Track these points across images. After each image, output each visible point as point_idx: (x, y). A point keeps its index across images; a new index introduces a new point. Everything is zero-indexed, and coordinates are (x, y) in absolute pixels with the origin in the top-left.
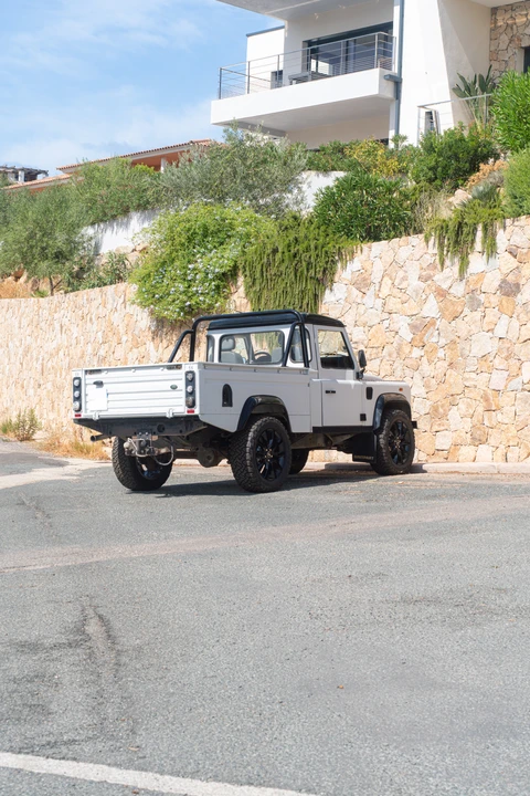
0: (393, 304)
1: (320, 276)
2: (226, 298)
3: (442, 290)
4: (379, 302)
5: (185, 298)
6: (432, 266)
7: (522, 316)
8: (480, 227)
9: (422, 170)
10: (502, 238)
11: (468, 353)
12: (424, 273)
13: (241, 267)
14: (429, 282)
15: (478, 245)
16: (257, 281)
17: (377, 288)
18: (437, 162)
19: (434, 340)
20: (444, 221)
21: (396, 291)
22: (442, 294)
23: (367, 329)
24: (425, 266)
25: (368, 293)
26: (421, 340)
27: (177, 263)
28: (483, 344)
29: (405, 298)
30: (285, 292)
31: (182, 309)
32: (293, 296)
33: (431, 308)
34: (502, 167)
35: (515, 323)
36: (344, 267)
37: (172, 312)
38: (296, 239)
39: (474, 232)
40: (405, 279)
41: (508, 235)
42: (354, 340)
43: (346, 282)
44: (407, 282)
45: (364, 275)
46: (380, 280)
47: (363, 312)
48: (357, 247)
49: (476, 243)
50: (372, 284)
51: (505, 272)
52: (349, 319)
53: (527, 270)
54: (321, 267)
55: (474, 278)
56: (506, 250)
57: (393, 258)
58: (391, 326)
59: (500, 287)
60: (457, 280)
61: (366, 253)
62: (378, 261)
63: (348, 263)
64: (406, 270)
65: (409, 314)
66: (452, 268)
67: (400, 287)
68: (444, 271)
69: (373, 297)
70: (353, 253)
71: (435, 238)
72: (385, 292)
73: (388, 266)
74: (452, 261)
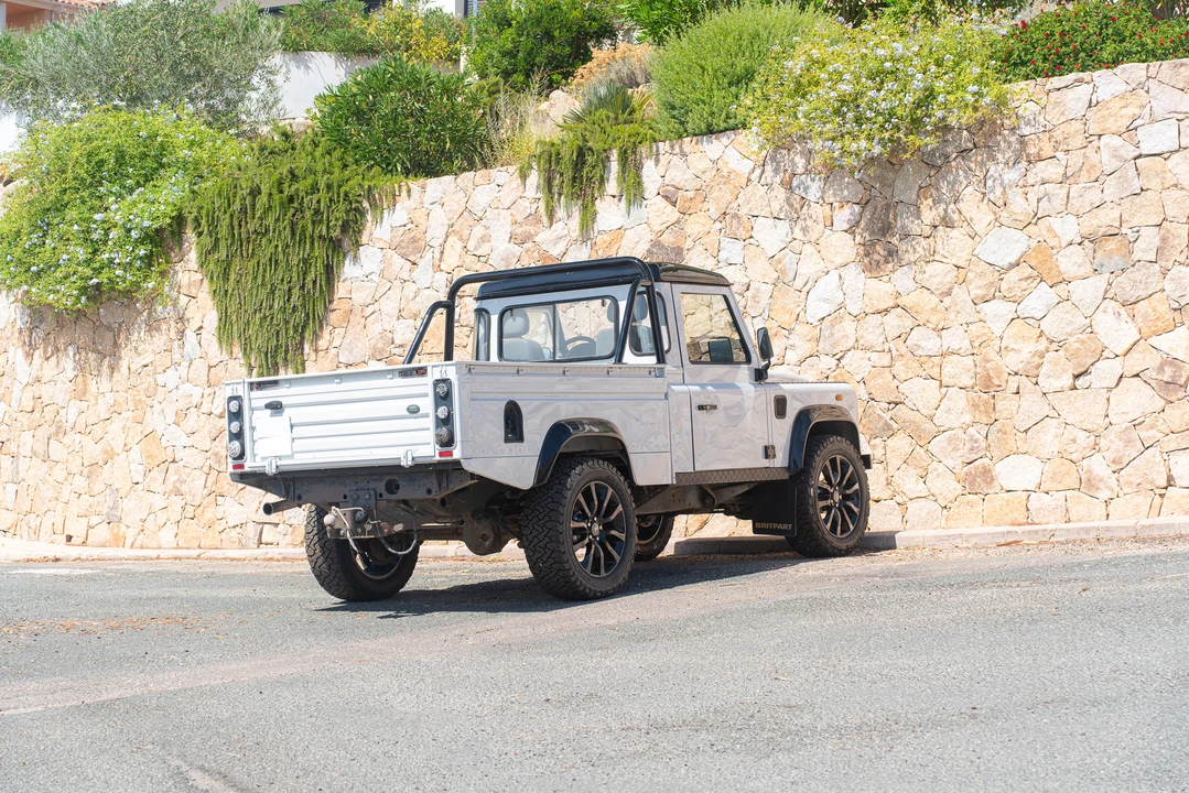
1: (336, 233)
2: (163, 274)
3: (551, 257)
4: (442, 279)
5: (88, 272)
6: (532, 217)
8: (615, 155)
9: (491, 56)
10: (651, 174)
12: (519, 230)
13: (190, 218)
14: (529, 245)
15: (612, 186)
16: (222, 244)
17: (437, 255)
18: (516, 44)
20: (553, 145)
21: (470, 260)
24: (519, 218)
25: (421, 263)
27: (72, 214)
30: (274, 262)
31: (83, 290)
32: (289, 268)
34: (630, 52)
36: (378, 220)
37: (65, 296)
38: (291, 172)
39: (605, 162)
40: (485, 239)
41: (661, 169)
42: (397, 342)
43: (381, 245)
44: (488, 244)
45: (413, 234)
46: (441, 241)
47: (412, 295)
48: (400, 186)
49: (608, 180)
50: (428, 247)
51: (657, 228)
52: (389, 306)
53: (694, 226)
54: (337, 220)
55: (605, 238)
56: (658, 194)
57: (464, 205)
58: (464, 319)
59: (650, 253)
60: (577, 241)
61: (417, 197)
62: (437, 210)
63: (386, 212)
64: (487, 224)
66: (568, 222)
67: (477, 253)
68: (554, 226)
69: (431, 270)
70: (394, 196)
71: (540, 172)
72: (451, 261)
73: (456, 217)
74: (567, 211)
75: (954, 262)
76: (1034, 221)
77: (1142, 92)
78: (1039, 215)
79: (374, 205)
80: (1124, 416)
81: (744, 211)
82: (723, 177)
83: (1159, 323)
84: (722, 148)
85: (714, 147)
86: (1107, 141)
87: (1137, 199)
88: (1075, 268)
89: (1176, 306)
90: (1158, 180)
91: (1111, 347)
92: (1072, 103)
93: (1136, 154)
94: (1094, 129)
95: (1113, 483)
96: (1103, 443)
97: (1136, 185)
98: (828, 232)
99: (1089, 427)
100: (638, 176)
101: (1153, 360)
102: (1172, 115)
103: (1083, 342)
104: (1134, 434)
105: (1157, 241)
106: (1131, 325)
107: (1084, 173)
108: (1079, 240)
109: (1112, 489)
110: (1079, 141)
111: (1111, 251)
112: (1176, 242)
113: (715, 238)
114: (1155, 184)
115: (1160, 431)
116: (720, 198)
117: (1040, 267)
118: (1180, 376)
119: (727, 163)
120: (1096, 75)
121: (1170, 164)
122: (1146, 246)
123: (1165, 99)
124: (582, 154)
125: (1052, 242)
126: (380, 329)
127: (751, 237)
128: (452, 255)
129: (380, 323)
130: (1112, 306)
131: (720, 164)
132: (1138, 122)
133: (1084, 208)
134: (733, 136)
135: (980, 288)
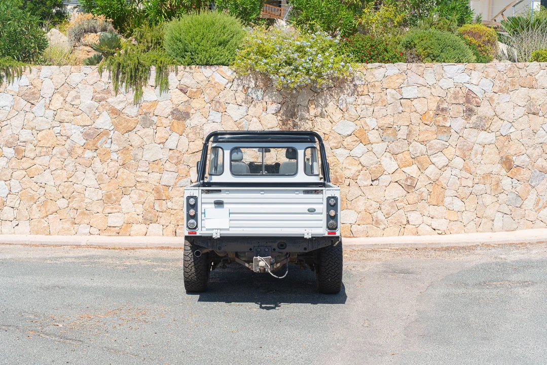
0: (63, 115)
3: (116, 109)
4: (50, 113)
6: (107, 91)
7: (190, 135)
8: (153, 70)
10: (173, 79)
11: (140, 157)
12: (97, 96)
14: (103, 102)
15: (152, 80)
17: (48, 102)
19: (108, 146)
21: (67, 106)
22: (115, 112)
23: (35, 132)
24: (98, 90)
25: (37, 105)
26: (94, 145)
28: (154, 152)
29: (77, 112)
33: (104, 121)
35: (184, 139)
36: (11, 82)
39: (147, 71)
40: (77, 97)
41: (179, 77)
42: (21, 139)
43: (12, 93)
44: (79, 100)
45: (33, 90)
46: (50, 95)
47: (31, 119)
48: (25, 67)
49: (149, 79)
50: (41, 98)
51: (176, 103)
52: (17, 122)
53: (196, 103)
55: (148, 104)
56: (177, 88)
57: (64, 80)
58: (63, 132)
59: (172, 113)
60: (131, 104)
61: (35, 73)
62: (48, 81)
63: (16, 78)
64: (79, 91)
65: (81, 124)
66: (126, 95)
67: (72, 103)
68: (118, 96)
69: (44, 109)
70: (21, 71)
71: (110, 71)
72: (56, 105)
73: (60, 86)
74: (126, 90)
75: (324, 131)
76: (359, 119)
77: (405, 74)
78: (361, 117)
79: (7, 75)
80: (391, 197)
81: (222, 100)
82: (212, 84)
83: (407, 163)
84: (211, 72)
85: (208, 71)
86: (390, 91)
87: (400, 115)
88: (375, 139)
89: (413, 157)
90: (409, 109)
91: (387, 170)
92: (377, 74)
93: (401, 97)
94: (385, 86)
95: (386, 223)
96: (383, 207)
97: (401, 109)
98: (264, 114)
99: (378, 200)
100: (167, 79)
101: (404, 177)
102: (415, 84)
103: (377, 168)
104: (394, 204)
105: (407, 132)
106: (395, 162)
107: (380, 102)
108: (377, 128)
109: (385, 224)
110: (379, 90)
111: (389, 134)
112: (414, 133)
113: (207, 110)
114: (408, 110)
115: (404, 203)
116: (210, 93)
117: (361, 137)
118: (414, 183)
119: (214, 79)
120: (387, 65)
121: (413, 103)
122: (402, 133)
123: (413, 78)
124: (138, 66)
125: (366, 128)
126: (11, 133)
127: (226, 112)
128: (57, 102)
129: (11, 130)
130: (388, 155)
131: (210, 79)
132: (402, 85)
133: (379, 116)
134: (218, 67)
135: (334, 143)
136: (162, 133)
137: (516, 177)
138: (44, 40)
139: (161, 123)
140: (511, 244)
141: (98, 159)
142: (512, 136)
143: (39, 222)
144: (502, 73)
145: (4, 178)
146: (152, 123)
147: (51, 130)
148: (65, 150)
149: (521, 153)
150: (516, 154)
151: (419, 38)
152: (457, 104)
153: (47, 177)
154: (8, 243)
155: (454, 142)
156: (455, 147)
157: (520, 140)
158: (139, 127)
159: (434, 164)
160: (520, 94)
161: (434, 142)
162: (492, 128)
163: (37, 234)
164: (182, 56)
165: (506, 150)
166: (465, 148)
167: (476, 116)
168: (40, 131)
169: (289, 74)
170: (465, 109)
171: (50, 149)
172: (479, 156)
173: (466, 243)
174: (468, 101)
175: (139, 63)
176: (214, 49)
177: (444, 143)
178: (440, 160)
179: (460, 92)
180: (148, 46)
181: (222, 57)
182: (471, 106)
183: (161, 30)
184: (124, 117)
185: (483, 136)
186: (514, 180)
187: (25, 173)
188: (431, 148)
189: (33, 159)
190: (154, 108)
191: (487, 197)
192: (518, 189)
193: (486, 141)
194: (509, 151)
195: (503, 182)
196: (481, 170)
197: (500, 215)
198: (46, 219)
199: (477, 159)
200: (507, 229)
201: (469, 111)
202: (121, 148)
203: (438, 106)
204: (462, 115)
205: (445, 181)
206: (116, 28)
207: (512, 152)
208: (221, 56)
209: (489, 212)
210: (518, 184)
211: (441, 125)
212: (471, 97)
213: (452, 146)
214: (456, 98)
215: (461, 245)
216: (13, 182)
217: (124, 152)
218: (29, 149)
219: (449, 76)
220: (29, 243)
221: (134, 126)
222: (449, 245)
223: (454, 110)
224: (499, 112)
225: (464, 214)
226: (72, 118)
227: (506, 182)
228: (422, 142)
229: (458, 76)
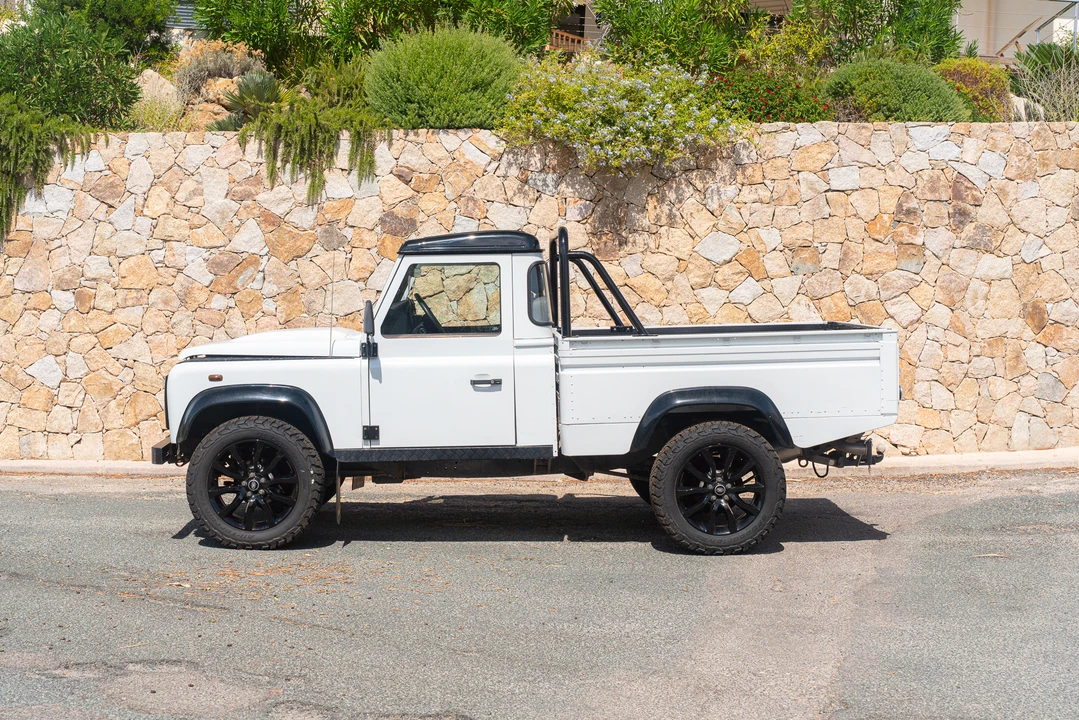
0: (170, 227)
1: (23, 171)
3: (272, 215)
4: (144, 224)
6: (255, 179)
8: (345, 136)
10: (383, 155)
11: (319, 308)
12: (238, 188)
14: (249, 202)
15: (342, 157)
17: (140, 201)
19: (256, 285)
21: (178, 209)
22: (271, 221)
23: (114, 261)
24: (239, 178)
25: (120, 208)
26: (230, 284)
28: (346, 297)
29: (197, 220)
33: (250, 238)
36: (69, 163)
39: (334, 140)
40: (197, 192)
41: (395, 152)
42: (89, 275)
43: (72, 186)
44: (201, 197)
45: (111, 180)
46: (145, 189)
47: (108, 235)
48: (96, 136)
49: (337, 155)
50: (127, 194)
51: (390, 201)
52: (79, 242)
53: (428, 203)
54: (27, 157)
55: (334, 204)
56: (391, 172)
57: (173, 160)
58: (170, 261)
59: (382, 221)
60: (302, 204)
61: (116, 147)
62: (140, 161)
63: (78, 157)
64: (200, 180)
65: (206, 244)
66: (293, 186)
67: (188, 204)
68: (276, 189)
69: (132, 214)
70: (89, 143)
71: (261, 140)
72: (157, 208)
73: (164, 170)
74: (292, 178)
75: (677, 255)
76: (745, 230)
77: (833, 143)
78: (749, 226)
79: (63, 150)
81: (479, 196)
82: (460, 165)
83: (840, 316)
84: (459, 141)
85: (450, 140)
86: (806, 176)
87: (826, 222)
88: (777, 269)
89: (852, 303)
90: (843, 210)
92: (781, 144)
93: (827, 188)
94: (796, 166)
97: (827, 210)
98: (562, 221)
100: (372, 156)
102: (855, 163)
105: (839, 255)
106: (818, 315)
107: (786, 197)
108: (782, 248)
110: (785, 174)
111: (806, 259)
112: (855, 256)
113: (450, 215)
114: (840, 212)
116: (456, 182)
117: (750, 265)
119: (464, 155)
120: (799, 126)
121: (851, 199)
122: (831, 257)
123: (850, 151)
124: (315, 131)
125: (759, 248)
126: (68, 262)
127: (486, 217)
128: (158, 203)
129: (68, 257)
130: (804, 300)
131: (456, 155)
132: (829, 165)
133: (786, 224)
134: (471, 133)
135: (698, 277)
136: (362, 259)
137: (1053, 344)
138: (133, 86)
139: (361, 241)
140: (1048, 470)
141: (237, 312)
142: (1045, 264)
143: (122, 434)
144: (1023, 141)
145: (54, 351)
146: (343, 241)
147: (146, 257)
148: (174, 295)
149: (1064, 297)
150: (1052, 299)
151: (860, 75)
152: (935, 201)
153: (137, 348)
154: (62, 472)
155: (931, 276)
156: (934, 284)
157: (1060, 272)
158: (317, 248)
159: (892, 317)
160: (1058, 183)
161: (893, 275)
162: (1006, 248)
163: (118, 458)
164: (401, 112)
165: (1033, 292)
166: (953, 285)
167: (973, 225)
168: (125, 258)
169: (610, 142)
170: (951, 211)
171: (144, 294)
172: (980, 303)
173: (960, 467)
174: (957, 195)
175: (318, 125)
176: (464, 97)
177: (912, 276)
178: (905, 310)
179: (943, 178)
180: (331, 101)
181: (479, 112)
182: (962, 205)
183: (357, 71)
184: (289, 229)
185: (989, 265)
186: (1050, 348)
187: (96, 340)
188: (886, 286)
189: (111, 313)
190: (346, 212)
191: (998, 383)
192: (1057, 367)
193: (993, 274)
194: (1039, 294)
195: (1029, 353)
196: (986, 330)
197: (1024, 417)
198: (135, 430)
199: (976, 308)
200: (1038, 446)
201: (960, 214)
202: (283, 290)
203: (900, 206)
204: (947, 221)
205: (916, 351)
206: (269, 69)
207: (1044, 294)
208: (478, 109)
209: (1003, 412)
210: (1057, 358)
211: (905, 242)
212: (963, 188)
213: (926, 282)
214: (933, 190)
215: (950, 472)
216: (73, 359)
217: (288, 298)
218: (102, 293)
219: (920, 147)
220: (104, 472)
221: (308, 248)
222: (925, 472)
223: (930, 212)
224: (1018, 216)
225: (953, 414)
226: (187, 232)
227: (1035, 354)
228: (869, 276)
229: (938, 146)
